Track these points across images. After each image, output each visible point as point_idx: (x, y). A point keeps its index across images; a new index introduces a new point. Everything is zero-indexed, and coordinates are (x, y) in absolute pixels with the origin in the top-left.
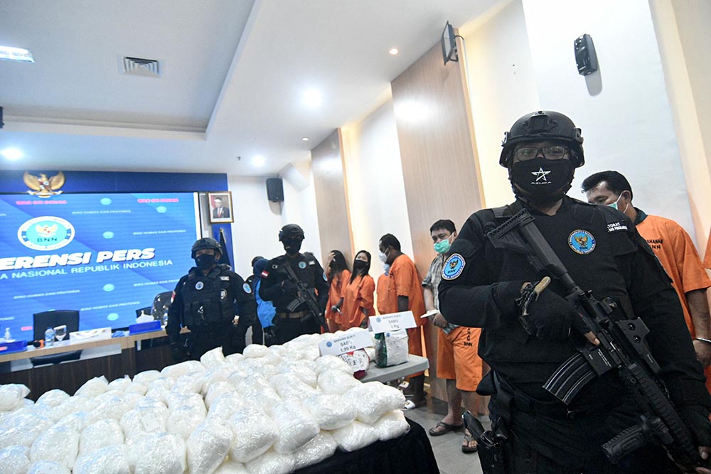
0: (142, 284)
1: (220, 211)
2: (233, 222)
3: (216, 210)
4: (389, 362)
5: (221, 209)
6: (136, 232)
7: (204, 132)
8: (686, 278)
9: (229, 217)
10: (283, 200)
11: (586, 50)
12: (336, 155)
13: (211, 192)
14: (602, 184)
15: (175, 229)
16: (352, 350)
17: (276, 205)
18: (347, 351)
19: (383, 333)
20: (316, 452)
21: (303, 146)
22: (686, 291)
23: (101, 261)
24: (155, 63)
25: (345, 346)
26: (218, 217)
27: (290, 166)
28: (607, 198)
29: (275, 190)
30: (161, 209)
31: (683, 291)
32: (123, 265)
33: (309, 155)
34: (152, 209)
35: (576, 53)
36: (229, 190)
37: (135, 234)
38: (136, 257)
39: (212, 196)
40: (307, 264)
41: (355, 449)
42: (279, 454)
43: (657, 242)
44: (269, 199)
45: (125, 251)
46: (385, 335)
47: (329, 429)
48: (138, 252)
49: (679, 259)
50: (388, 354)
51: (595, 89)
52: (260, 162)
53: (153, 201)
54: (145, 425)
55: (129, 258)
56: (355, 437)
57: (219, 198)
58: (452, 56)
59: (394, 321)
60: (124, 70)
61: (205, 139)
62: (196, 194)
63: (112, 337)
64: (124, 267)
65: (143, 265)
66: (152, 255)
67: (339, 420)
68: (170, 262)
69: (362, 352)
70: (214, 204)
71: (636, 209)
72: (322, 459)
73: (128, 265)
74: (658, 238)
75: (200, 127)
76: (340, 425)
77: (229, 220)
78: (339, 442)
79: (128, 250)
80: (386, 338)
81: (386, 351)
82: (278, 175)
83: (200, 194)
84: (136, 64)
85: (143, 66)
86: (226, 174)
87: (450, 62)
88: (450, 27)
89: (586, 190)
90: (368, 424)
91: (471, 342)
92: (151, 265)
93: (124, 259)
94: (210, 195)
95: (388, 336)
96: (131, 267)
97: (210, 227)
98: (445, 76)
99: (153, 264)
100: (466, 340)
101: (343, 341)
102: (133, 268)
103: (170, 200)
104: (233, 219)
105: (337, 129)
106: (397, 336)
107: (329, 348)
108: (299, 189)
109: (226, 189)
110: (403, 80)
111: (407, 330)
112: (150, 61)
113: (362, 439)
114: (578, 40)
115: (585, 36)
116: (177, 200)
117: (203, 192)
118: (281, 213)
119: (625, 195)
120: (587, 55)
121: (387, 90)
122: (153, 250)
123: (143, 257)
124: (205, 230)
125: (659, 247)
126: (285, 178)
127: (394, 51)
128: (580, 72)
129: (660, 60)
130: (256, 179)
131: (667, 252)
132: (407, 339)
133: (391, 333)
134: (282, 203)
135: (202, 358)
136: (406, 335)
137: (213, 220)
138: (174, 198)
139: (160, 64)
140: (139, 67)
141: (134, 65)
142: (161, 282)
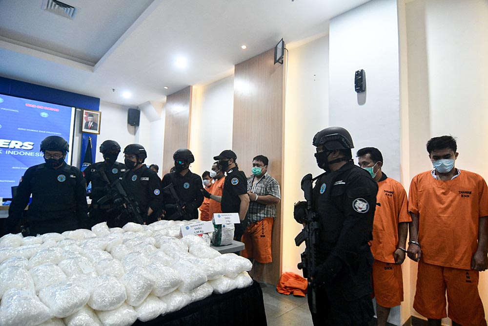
0: (19, 168)
1: (90, 124)
2: (99, 134)
3: (87, 123)
4: (222, 243)
5: (92, 123)
6: (21, 128)
7: (93, 66)
8: (401, 215)
9: (97, 130)
10: (138, 125)
11: (362, 78)
12: (186, 103)
13: (86, 110)
14: (368, 155)
15: (53, 132)
16: (201, 233)
17: (132, 128)
18: (198, 234)
19: (221, 225)
20: (202, 293)
21: (162, 91)
22: (400, 222)
24: (73, 9)
25: (197, 230)
26: (88, 129)
27: (149, 103)
28: (369, 164)
29: (134, 117)
30: (44, 115)
31: (398, 221)
32: (5, 151)
33: (165, 99)
34: (37, 112)
35: (355, 79)
36: (100, 111)
37: (19, 129)
38: (18, 147)
39: (86, 112)
40: (119, 170)
41: (225, 292)
42: (182, 292)
43: (390, 192)
44: (129, 122)
45: (9, 141)
46: (222, 226)
47: (211, 279)
48: (20, 143)
49: (400, 204)
50: (222, 238)
51: (362, 102)
52: (128, 96)
53: (38, 107)
54: (82, 269)
55: (11, 146)
56: (224, 285)
57: (91, 115)
58: (280, 61)
59: (228, 218)
60: (46, 7)
61: (93, 71)
62: (73, 109)
63: (3, 205)
64: (7, 153)
65: (22, 153)
66: (31, 147)
67: (217, 274)
69: (207, 235)
70: (86, 118)
71: (383, 173)
72: (205, 297)
73: (9, 151)
74: (392, 190)
75: (91, 61)
76: (217, 278)
78: (215, 288)
79: (12, 140)
80: (223, 228)
81: (221, 236)
82: (138, 107)
83: (77, 110)
84: (57, 6)
85: (62, 9)
86: (99, 99)
87: (278, 63)
88: (283, 42)
89: (358, 156)
90: (231, 278)
91: (264, 234)
92: (29, 155)
93: (7, 146)
94: (84, 111)
95: (224, 226)
96: (12, 153)
97: (80, 135)
98: (273, 71)
99: (31, 154)
100: (261, 234)
101: (196, 227)
102: (13, 155)
103: (52, 109)
105: (189, 86)
106: (228, 227)
107: (187, 230)
108: (151, 120)
109: (97, 110)
110: (244, 65)
111: (235, 224)
112: (69, 6)
113: (229, 286)
114: (358, 72)
115: (362, 70)
116: (57, 110)
117: (80, 108)
118: (135, 134)
119: (378, 163)
120: (362, 81)
121: (232, 70)
122: (32, 143)
123: (23, 148)
124: (76, 136)
125: (391, 195)
126: (143, 111)
127: (244, 47)
128: (356, 90)
129: (399, 94)
130: (122, 107)
131: (394, 198)
132: (234, 230)
133: (226, 225)
134: (137, 127)
135: (93, 228)
136: (234, 228)
137: (84, 130)
138: (55, 108)
139: (76, 11)
140: (58, 7)
141: (55, 6)
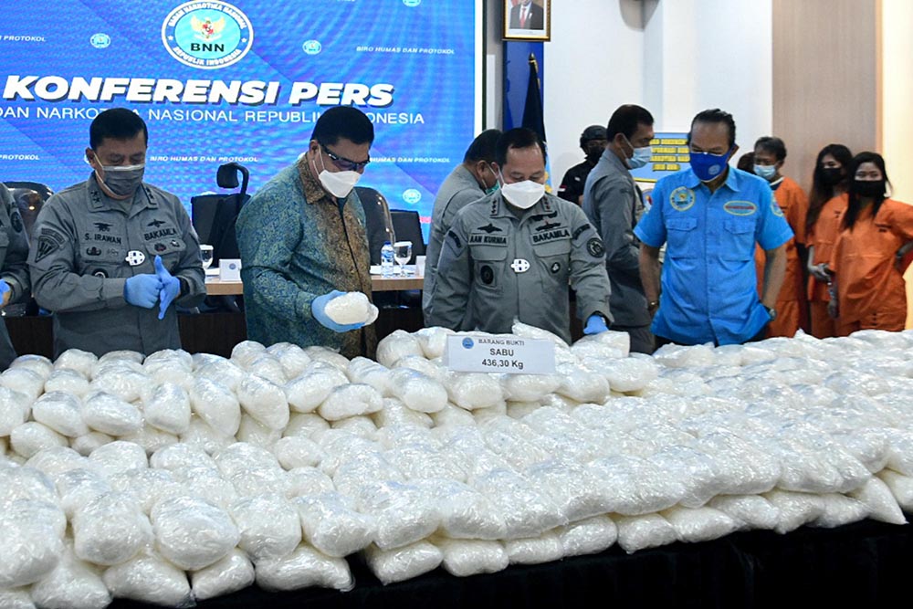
1: (525, 13)
2: (549, 40)
3: (517, 9)
5: (528, 8)
6: (362, 45)
9: (541, 28)
17: (634, 6)
23: (297, 102)
26: (520, 27)
37: (360, 49)
48: (363, 90)
55: (346, 101)
66: (387, 99)
68: (420, 118)
77: (540, 34)
79: (345, 83)
92: (385, 121)
97: (501, 49)
99: (388, 118)
104: (549, 34)
118: (644, 27)
122: (389, 88)
123: (371, 101)
134: (649, 5)
142: (400, 160)
